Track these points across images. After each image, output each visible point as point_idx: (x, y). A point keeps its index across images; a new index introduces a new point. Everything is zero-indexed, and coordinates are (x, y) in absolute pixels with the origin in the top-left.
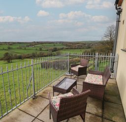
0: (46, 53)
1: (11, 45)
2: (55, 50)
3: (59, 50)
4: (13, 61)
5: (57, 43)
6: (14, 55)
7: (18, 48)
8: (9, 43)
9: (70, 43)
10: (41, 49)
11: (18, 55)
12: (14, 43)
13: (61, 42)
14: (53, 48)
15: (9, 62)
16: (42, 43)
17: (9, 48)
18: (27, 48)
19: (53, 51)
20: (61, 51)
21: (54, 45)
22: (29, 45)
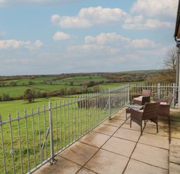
0: (79, 89)
1: (33, 79)
2: (92, 84)
3: (97, 84)
4: (35, 100)
5: (93, 74)
6: (36, 91)
7: (41, 83)
8: (30, 76)
9: (113, 74)
10: (72, 84)
11: (42, 92)
12: (37, 77)
13: (99, 73)
14: (88, 82)
15: (30, 102)
16: (73, 75)
17: (31, 84)
18: (53, 82)
19: (89, 87)
20: (100, 86)
21: (91, 78)
22: (56, 78)
